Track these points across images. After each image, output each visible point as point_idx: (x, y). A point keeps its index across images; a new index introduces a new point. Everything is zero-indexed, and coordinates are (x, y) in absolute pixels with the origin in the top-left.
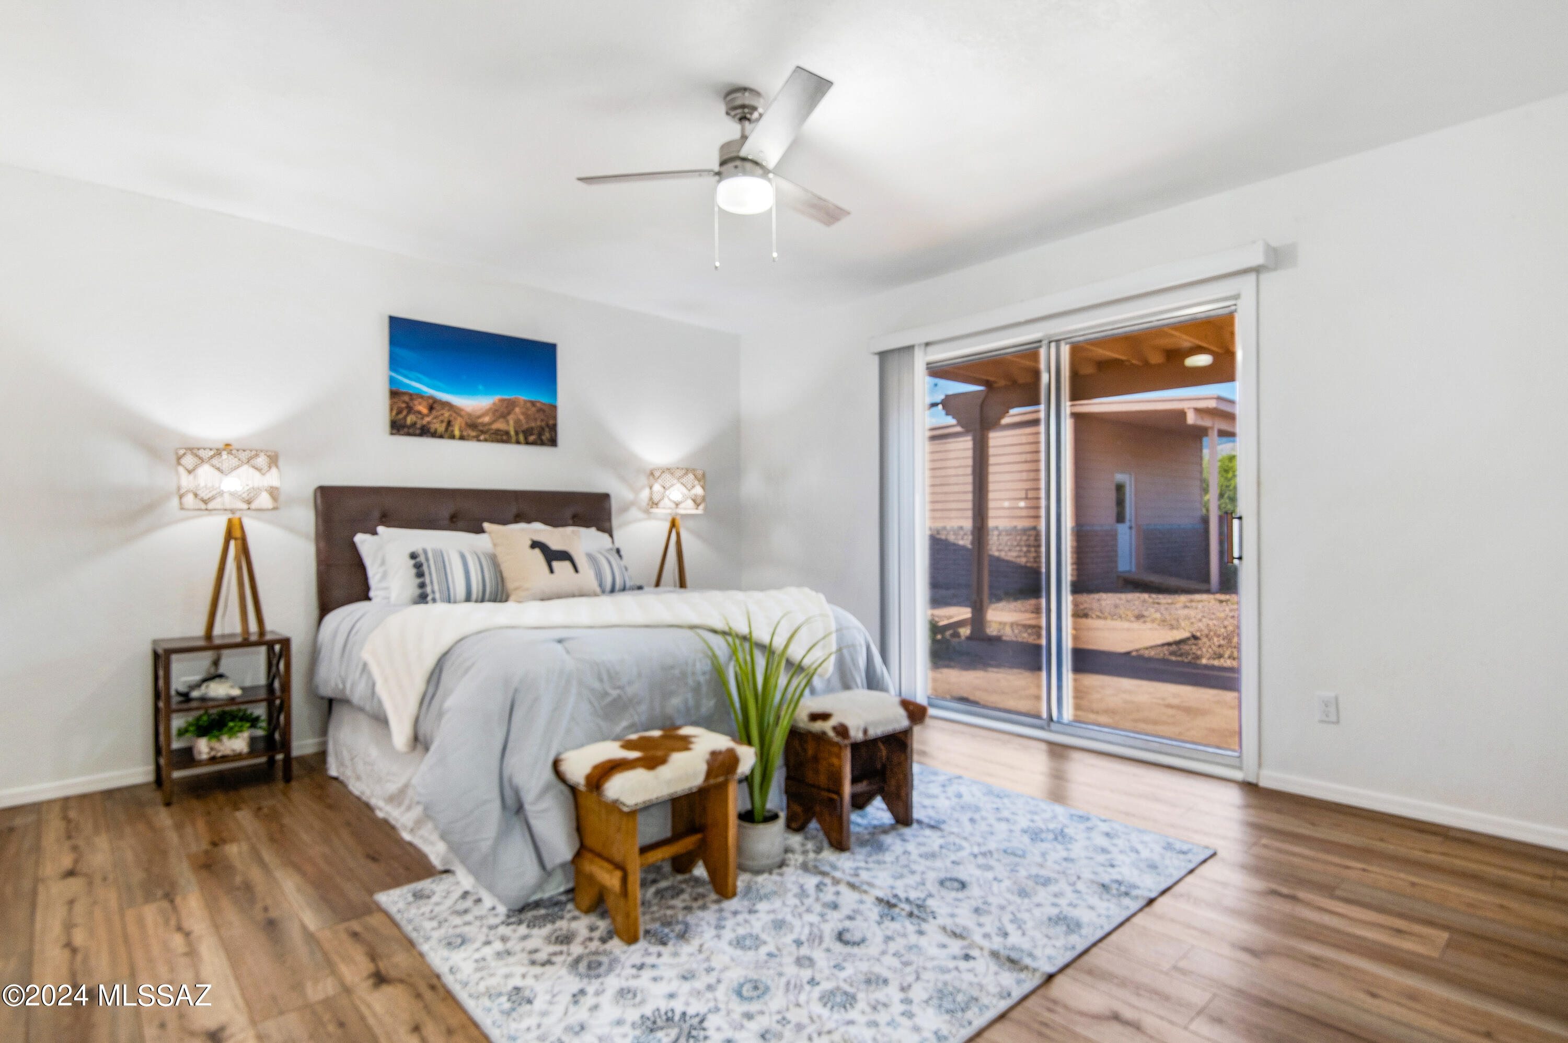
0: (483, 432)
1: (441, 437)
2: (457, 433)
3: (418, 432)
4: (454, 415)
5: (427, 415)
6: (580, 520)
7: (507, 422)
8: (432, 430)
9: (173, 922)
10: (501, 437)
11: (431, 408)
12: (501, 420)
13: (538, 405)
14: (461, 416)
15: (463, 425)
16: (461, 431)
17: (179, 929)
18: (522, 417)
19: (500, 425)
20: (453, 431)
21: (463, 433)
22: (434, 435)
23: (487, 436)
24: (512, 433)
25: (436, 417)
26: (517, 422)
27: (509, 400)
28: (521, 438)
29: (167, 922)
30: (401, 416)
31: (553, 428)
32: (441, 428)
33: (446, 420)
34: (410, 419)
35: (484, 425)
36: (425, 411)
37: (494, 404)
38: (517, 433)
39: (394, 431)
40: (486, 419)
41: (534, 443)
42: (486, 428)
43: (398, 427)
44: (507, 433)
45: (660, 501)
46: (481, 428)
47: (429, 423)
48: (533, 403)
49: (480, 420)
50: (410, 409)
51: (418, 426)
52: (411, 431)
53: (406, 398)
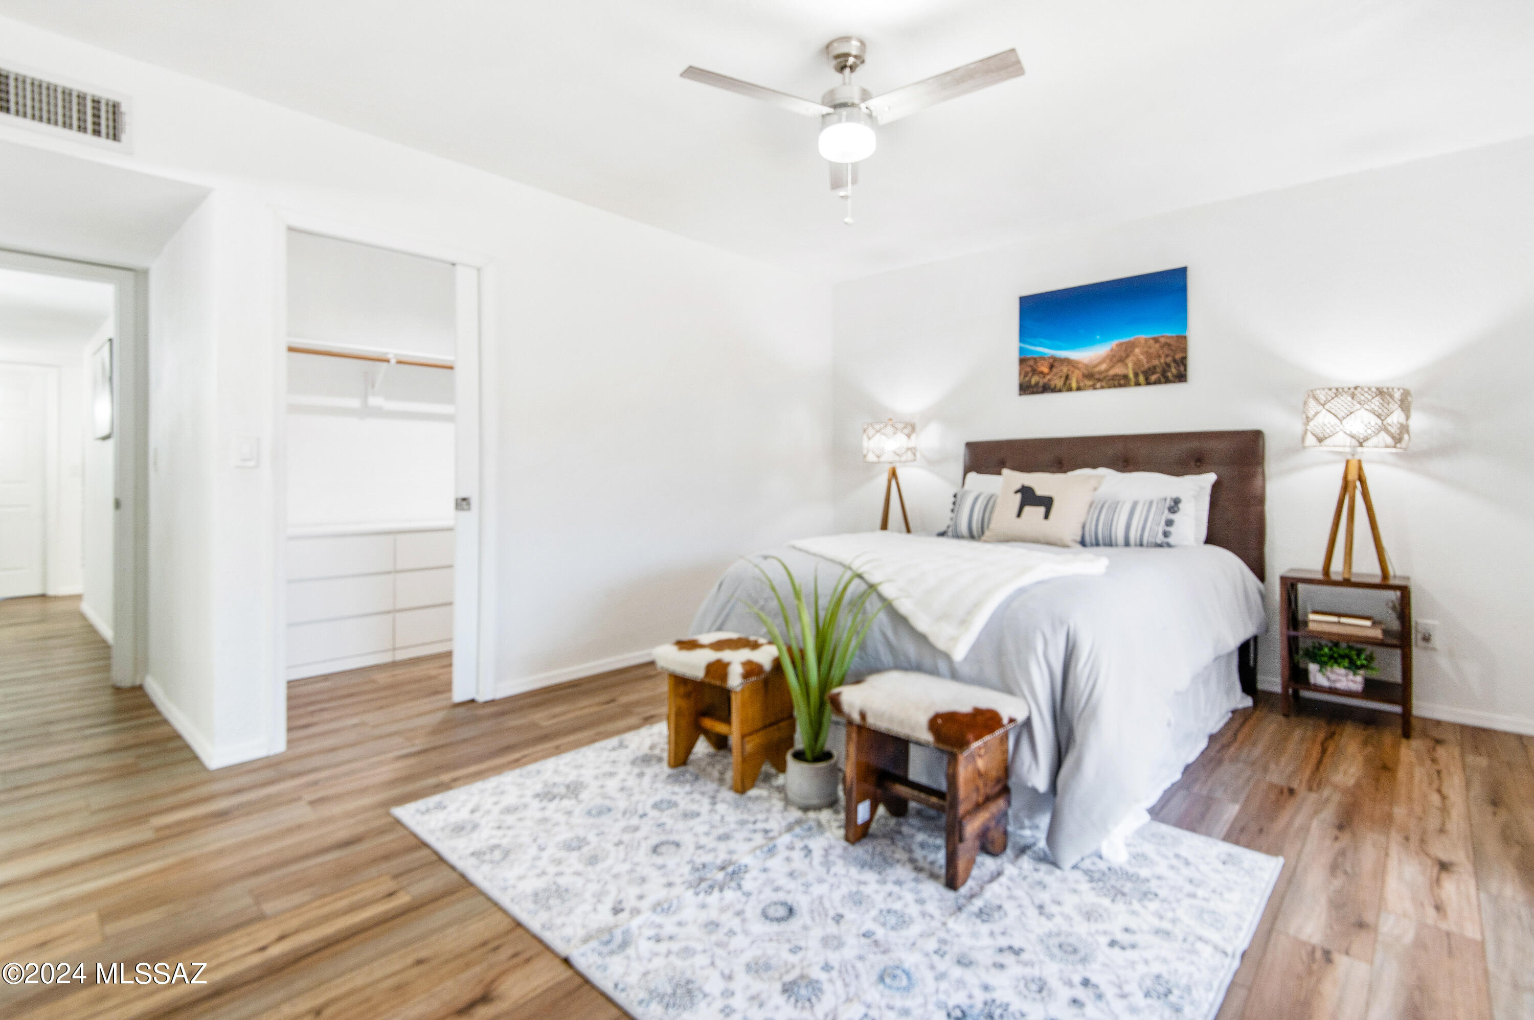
0: (1099, 380)
1: (1060, 391)
2: (1074, 385)
3: (1041, 389)
4: (1072, 369)
5: (1048, 374)
7: (1126, 365)
8: (1052, 386)
10: (1121, 382)
11: (1051, 367)
12: (1119, 364)
13: (1163, 340)
14: (1078, 368)
15: (1081, 377)
16: (1078, 382)
18: (1142, 357)
19: (1119, 370)
20: (1070, 384)
21: (1080, 384)
22: (1055, 390)
23: (1104, 384)
24: (1131, 375)
25: (1055, 375)
26: (1138, 363)
27: (1127, 343)
28: (1142, 379)
30: (1027, 379)
31: (1182, 362)
32: (1059, 383)
33: (1064, 376)
34: (1033, 381)
35: (1100, 373)
36: (1046, 370)
37: (1112, 350)
38: (1136, 375)
39: (1022, 393)
40: (1103, 367)
41: (1155, 383)
42: (1101, 377)
43: (1026, 389)
44: (1126, 377)
46: (1097, 376)
47: (1049, 380)
48: (1156, 340)
49: (1097, 369)
50: (1034, 371)
51: (1041, 384)
52: (1035, 390)
53: (1031, 363)
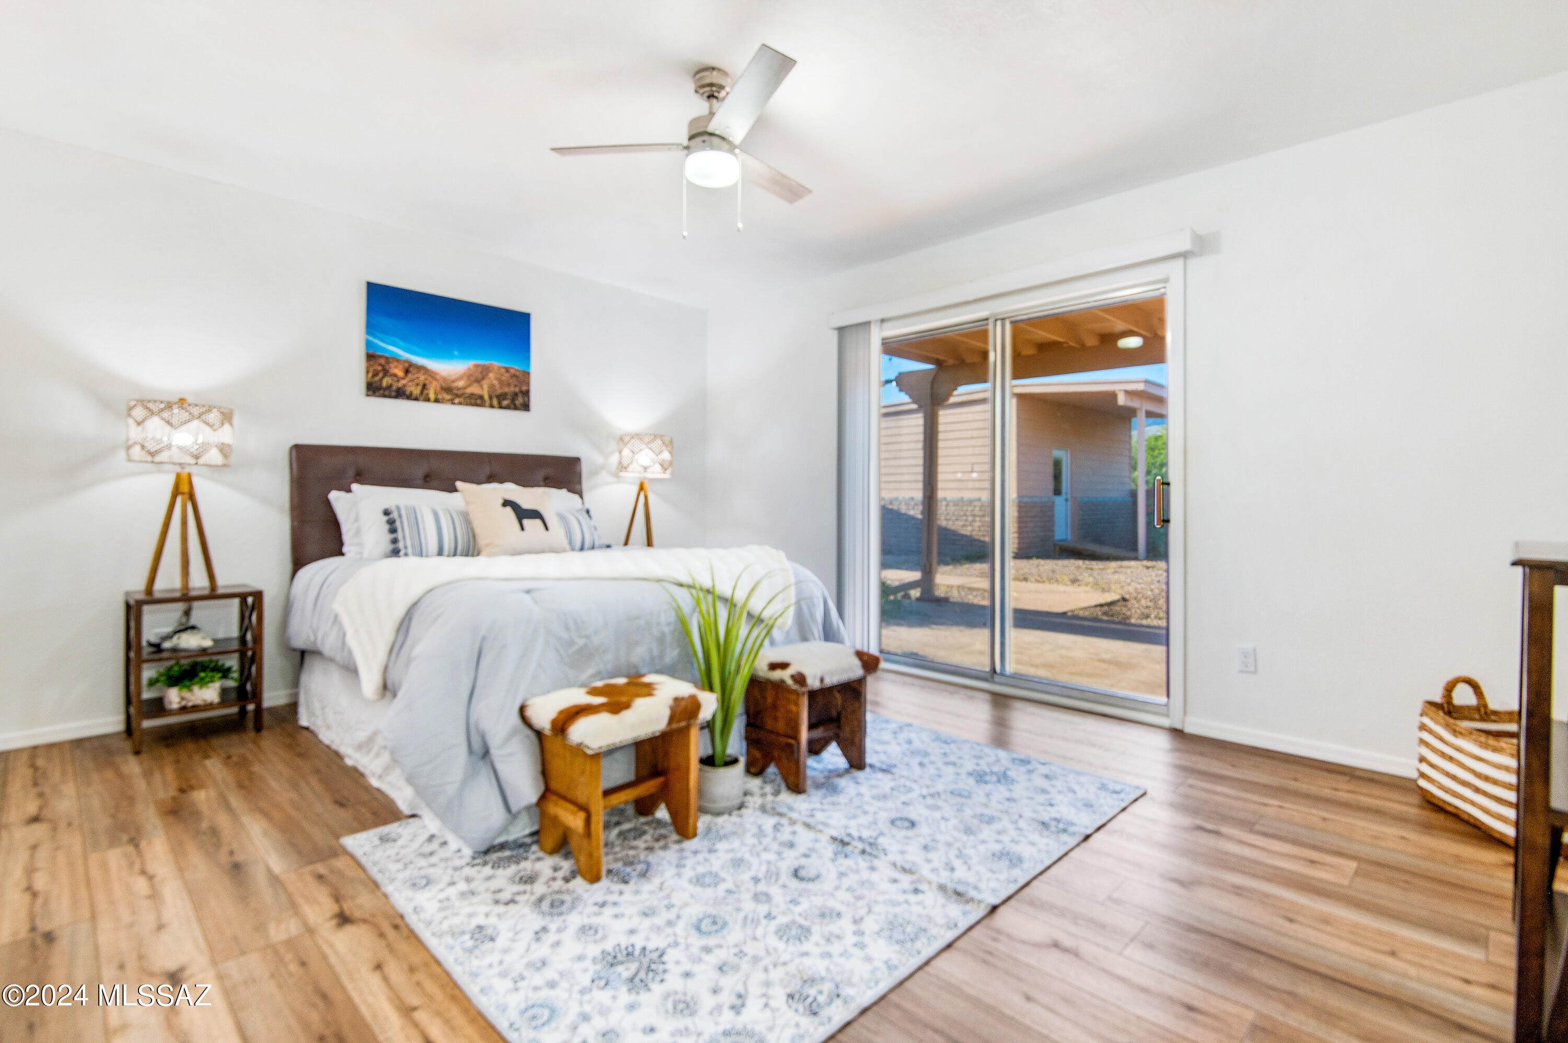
0: (457, 396)
1: (416, 399)
2: (432, 396)
3: (394, 394)
4: (429, 379)
5: (403, 378)
6: (551, 481)
7: (482, 387)
8: (408, 393)
9: (137, 866)
10: (476, 401)
11: (407, 372)
12: (476, 385)
13: (512, 371)
14: (436, 380)
15: (438, 388)
16: (436, 393)
17: (143, 872)
18: (496, 382)
19: (474, 389)
20: (427, 394)
21: (439, 396)
22: (410, 397)
23: (461, 400)
24: (486, 397)
25: (412, 381)
26: (492, 387)
27: (483, 366)
28: (495, 402)
29: (131, 865)
30: (377, 379)
31: (527, 394)
32: (416, 391)
33: (421, 384)
34: (385, 382)
35: (459, 389)
36: (400, 374)
37: (469, 369)
38: (491, 398)
39: (370, 393)
40: (461, 384)
41: (507, 408)
42: (459, 392)
43: (373, 389)
44: (481, 397)
45: (629, 464)
46: (455, 392)
47: (404, 386)
48: (507, 370)
49: (455, 385)
50: (386, 372)
51: (394, 388)
52: (387, 393)
53: (383, 361)
